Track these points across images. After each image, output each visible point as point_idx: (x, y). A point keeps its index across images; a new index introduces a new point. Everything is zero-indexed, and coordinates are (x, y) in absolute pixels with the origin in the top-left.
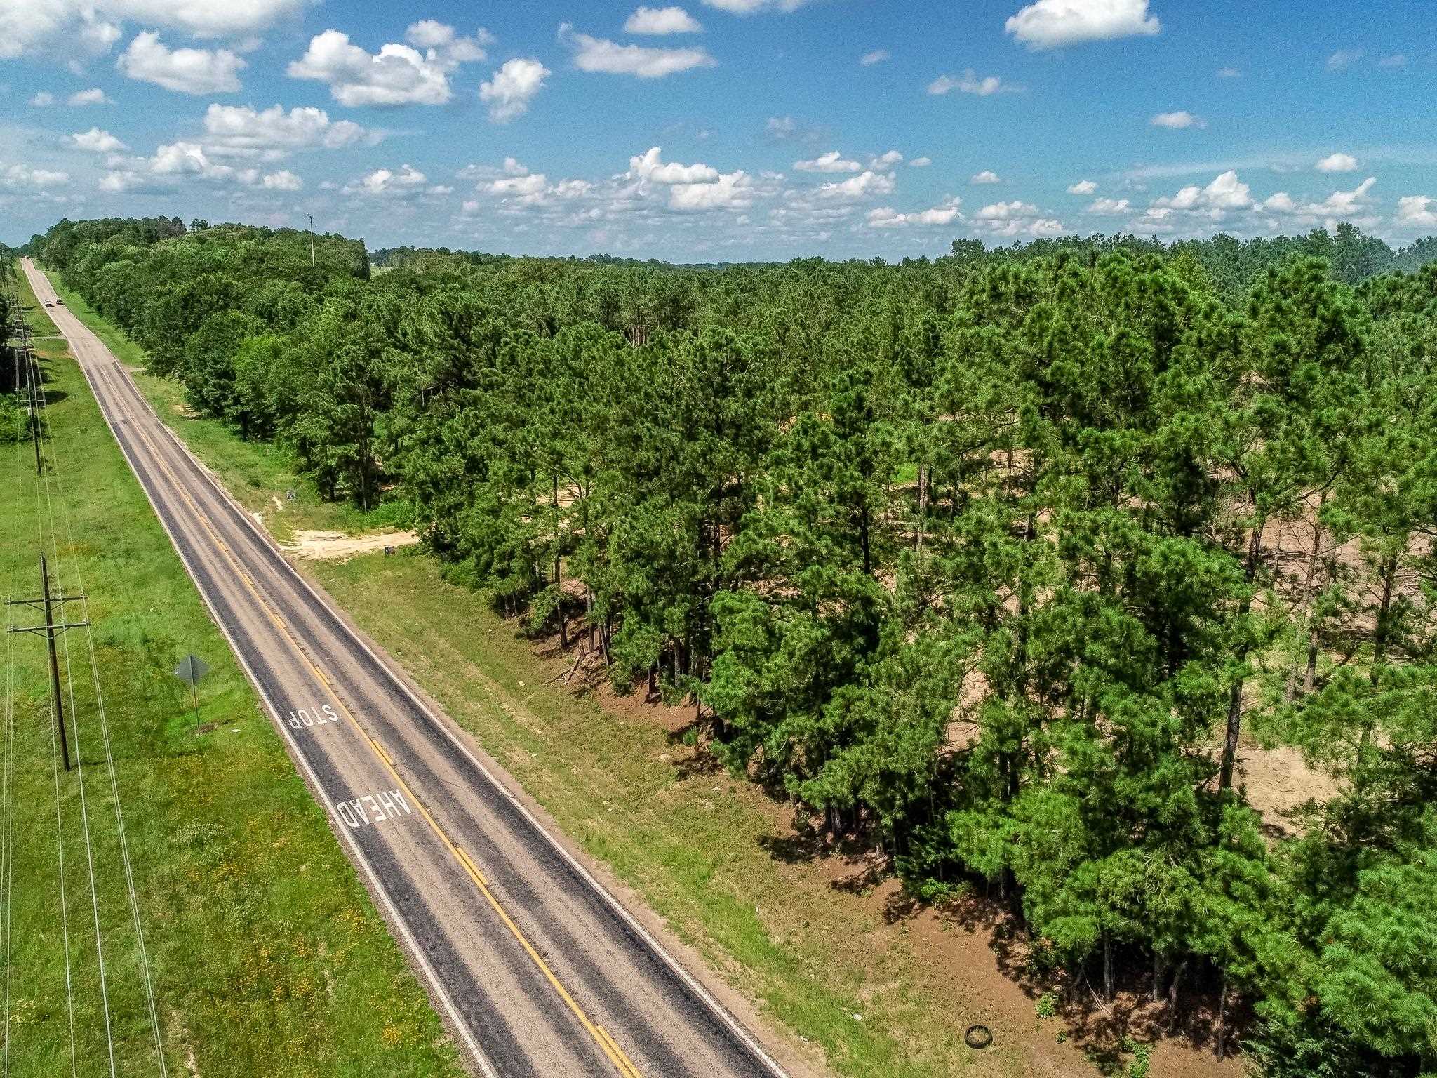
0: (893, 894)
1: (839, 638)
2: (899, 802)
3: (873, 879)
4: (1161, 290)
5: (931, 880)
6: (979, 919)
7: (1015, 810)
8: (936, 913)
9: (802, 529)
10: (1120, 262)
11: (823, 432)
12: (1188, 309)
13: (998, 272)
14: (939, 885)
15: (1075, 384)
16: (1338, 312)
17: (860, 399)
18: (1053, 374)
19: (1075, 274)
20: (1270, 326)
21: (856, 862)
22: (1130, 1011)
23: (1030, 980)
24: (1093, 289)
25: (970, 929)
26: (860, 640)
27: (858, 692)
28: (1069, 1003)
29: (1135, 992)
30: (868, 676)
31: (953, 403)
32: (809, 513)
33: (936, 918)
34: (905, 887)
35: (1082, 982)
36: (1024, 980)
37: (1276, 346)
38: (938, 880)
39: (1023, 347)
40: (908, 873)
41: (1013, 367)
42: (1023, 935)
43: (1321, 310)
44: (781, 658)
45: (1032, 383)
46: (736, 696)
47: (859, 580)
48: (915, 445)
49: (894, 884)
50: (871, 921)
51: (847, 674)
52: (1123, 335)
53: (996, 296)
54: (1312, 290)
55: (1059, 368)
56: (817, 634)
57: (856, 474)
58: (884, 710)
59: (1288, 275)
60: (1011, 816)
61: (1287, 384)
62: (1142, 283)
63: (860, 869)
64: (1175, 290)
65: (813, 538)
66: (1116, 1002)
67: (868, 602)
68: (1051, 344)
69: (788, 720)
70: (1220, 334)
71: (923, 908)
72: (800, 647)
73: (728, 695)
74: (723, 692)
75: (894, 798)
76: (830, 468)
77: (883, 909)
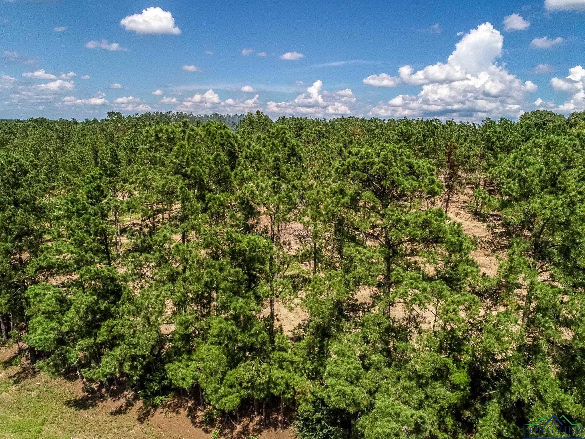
0: (140, 408)
1: (101, 298)
2: (139, 366)
3: (129, 404)
4: (229, 137)
5: (157, 397)
6: (181, 407)
7: (194, 357)
8: (161, 410)
9: (77, 250)
10: (211, 125)
11: (83, 203)
12: (239, 144)
13: (158, 129)
14: (161, 398)
15: (201, 175)
16: (293, 146)
17: (99, 186)
18: (191, 171)
19: (193, 130)
20: (272, 151)
21: (119, 399)
22: (248, 424)
23: (206, 426)
24: (201, 136)
25: (178, 412)
26: (112, 298)
27: (115, 322)
28: (225, 430)
29: (249, 416)
30: (118, 313)
31: (145, 185)
32: (80, 243)
33: (162, 413)
34: (145, 403)
35: (228, 419)
36: (204, 426)
37: (275, 158)
38: (160, 396)
39: (174, 161)
40: (146, 397)
41: (169, 169)
42: (200, 408)
43: (288, 145)
44: (71, 314)
45: (180, 176)
46: (50, 338)
47: (108, 270)
48: (131, 206)
49: (139, 403)
50: (131, 423)
51: (107, 315)
52: (218, 155)
53: (158, 138)
54: (283, 137)
55: (193, 169)
56: (92, 299)
57: (102, 221)
58: (129, 327)
59: (275, 132)
60: (193, 360)
61: (279, 172)
62: (221, 134)
63: (122, 402)
64: (234, 137)
65: (83, 253)
66: (242, 423)
67: (113, 279)
68: (188, 159)
69: (79, 343)
70: (254, 154)
71: (155, 410)
72: (83, 308)
73: (45, 338)
74: (43, 337)
75: (137, 365)
76: (88, 220)
77: (137, 417)
